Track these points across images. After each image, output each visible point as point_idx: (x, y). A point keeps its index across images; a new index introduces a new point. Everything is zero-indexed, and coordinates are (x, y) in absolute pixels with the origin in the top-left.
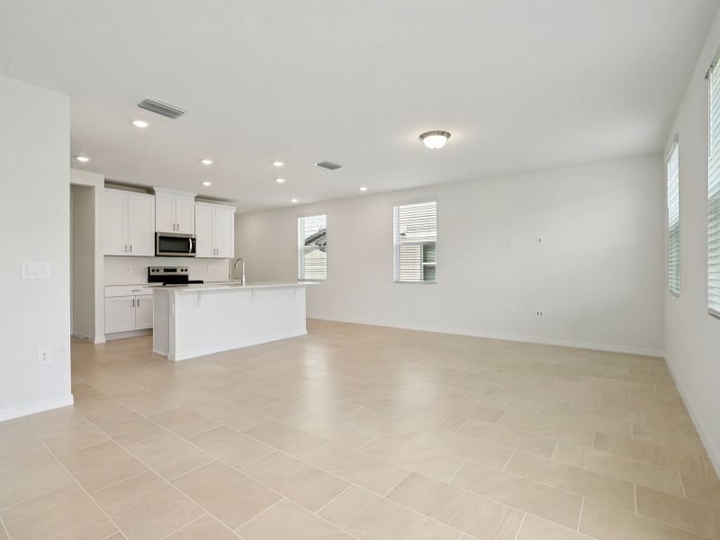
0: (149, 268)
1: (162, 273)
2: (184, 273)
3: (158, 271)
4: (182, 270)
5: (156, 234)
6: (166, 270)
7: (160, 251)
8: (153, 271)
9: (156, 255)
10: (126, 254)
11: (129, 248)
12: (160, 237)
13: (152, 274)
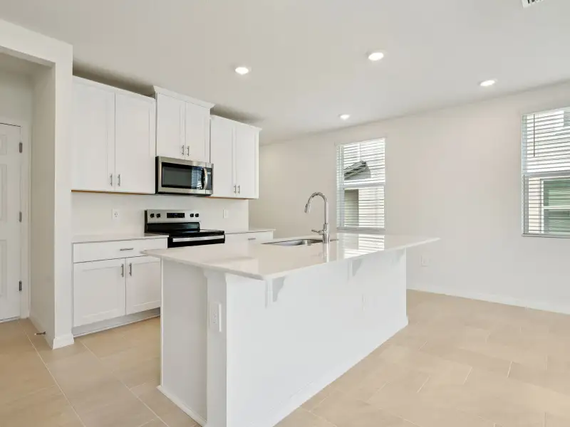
0: (146, 212)
1: (164, 219)
2: (194, 219)
3: (159, 216)
4: (192, 215)
5: (157, 159)
6: (170, 215)
7: (163, 186)
8: (152, 216)
9: (157, 192)
10: (112, 189)
11: (115, 180)
12: (164, 164)
13: (150, 220)
